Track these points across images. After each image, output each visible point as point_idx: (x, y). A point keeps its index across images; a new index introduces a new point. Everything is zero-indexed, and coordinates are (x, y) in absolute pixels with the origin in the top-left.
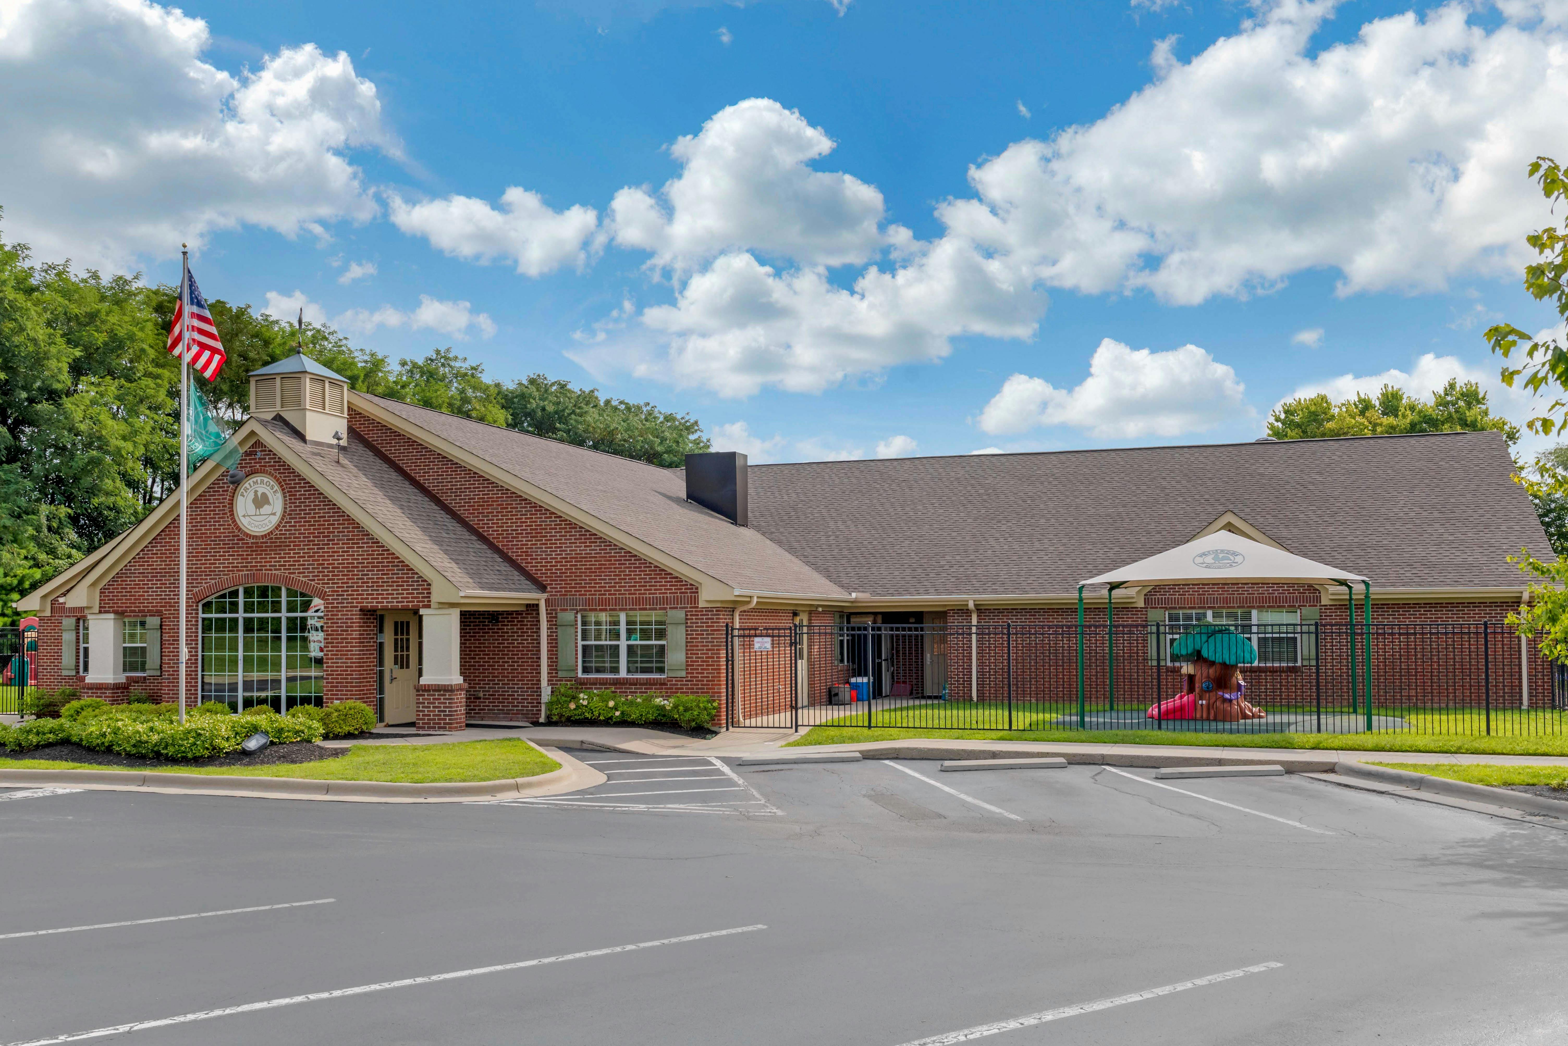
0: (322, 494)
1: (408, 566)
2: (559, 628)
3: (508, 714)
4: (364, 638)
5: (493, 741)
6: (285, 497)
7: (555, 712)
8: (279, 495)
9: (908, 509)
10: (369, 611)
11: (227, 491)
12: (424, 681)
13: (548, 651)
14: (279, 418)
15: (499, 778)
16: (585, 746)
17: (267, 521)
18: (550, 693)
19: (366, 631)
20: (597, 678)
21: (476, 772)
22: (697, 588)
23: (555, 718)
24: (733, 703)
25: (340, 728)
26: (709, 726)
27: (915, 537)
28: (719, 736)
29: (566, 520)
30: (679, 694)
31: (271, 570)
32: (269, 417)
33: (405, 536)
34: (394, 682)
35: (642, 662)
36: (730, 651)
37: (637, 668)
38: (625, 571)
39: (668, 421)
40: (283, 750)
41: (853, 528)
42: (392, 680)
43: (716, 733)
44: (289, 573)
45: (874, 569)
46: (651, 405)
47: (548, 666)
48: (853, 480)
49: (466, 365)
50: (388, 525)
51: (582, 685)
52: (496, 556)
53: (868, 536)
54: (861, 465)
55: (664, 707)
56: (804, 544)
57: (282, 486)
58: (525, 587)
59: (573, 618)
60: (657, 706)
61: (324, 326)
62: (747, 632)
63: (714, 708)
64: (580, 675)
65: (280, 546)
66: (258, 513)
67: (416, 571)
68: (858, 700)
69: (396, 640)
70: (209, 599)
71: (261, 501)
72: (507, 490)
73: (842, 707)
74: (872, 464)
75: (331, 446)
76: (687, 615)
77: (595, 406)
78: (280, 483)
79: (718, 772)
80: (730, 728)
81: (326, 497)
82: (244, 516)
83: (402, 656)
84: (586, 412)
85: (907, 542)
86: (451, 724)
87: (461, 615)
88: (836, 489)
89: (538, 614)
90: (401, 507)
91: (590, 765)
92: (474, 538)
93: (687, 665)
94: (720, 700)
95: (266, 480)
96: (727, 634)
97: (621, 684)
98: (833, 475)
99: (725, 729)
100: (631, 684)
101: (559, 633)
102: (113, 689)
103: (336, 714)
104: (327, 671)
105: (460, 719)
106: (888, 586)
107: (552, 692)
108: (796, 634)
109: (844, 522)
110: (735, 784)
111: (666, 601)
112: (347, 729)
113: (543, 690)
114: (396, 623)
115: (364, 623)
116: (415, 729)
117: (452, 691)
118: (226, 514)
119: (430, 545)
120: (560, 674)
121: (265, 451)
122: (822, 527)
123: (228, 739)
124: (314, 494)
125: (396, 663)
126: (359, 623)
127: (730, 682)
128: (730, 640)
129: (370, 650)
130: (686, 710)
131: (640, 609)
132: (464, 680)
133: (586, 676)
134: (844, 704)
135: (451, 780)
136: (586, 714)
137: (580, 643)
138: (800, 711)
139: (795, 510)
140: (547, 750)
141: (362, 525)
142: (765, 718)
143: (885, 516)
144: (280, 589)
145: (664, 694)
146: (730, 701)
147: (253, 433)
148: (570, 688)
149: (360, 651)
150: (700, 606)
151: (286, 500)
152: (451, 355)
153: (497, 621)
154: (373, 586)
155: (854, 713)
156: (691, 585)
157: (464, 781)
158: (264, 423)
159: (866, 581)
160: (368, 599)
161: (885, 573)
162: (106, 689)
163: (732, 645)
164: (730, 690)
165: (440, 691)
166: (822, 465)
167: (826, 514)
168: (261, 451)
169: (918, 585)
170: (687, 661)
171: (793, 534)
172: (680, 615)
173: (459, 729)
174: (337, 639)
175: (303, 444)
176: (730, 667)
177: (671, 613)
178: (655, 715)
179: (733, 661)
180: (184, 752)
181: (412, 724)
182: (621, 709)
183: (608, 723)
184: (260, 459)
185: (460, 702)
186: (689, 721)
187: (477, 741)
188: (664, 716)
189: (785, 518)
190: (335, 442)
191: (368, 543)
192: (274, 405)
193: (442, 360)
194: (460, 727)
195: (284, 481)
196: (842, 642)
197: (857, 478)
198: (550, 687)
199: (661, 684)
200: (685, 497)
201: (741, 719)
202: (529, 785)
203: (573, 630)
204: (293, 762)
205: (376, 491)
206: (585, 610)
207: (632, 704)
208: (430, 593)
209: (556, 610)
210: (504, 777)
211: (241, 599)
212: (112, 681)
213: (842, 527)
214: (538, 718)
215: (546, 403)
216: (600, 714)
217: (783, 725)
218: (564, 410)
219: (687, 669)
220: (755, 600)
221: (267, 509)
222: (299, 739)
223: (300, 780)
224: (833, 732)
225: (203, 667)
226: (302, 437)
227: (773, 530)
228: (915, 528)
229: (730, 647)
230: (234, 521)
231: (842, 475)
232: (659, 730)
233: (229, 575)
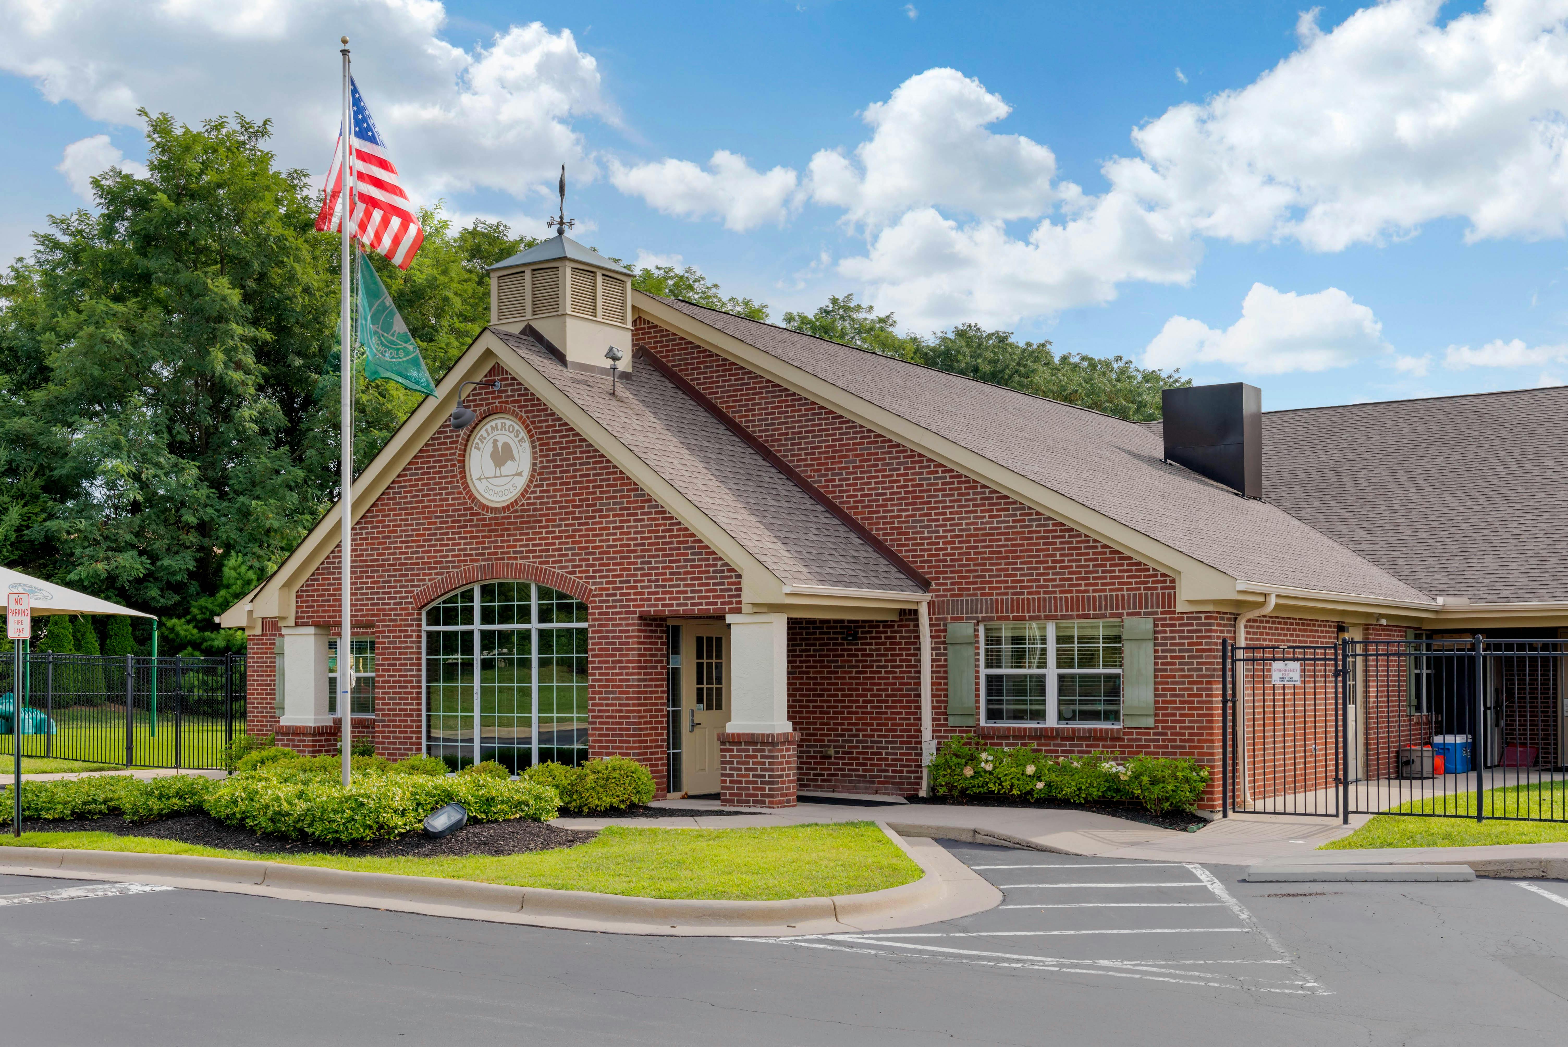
0: (584, 440)
1: (707, 547)
2: (949, 647)
3: (871, 783)
4: (645, 661)
5: (828, 825)
6: (534, 447)
7: (942, 781)
8: (527, 445)
9: (1528, 466)
10: (655, 619)
11: (457, 442)
12: (732, 728)
13: (933, 684)
14: (530, 332)
15: (807, 894)
16: (980, 839)
17: (510, 486)
18: (934, 751)
19: (650, 649)
20: (1009, 728)
21: (772, 882)
22: (1173, 581)
23: (942, 791)
24: (1234, 771)
25: (599, 799)
26: (1194, 809)
27: (1544, 508)
28: (1209, 826)
29: (960, 476)
30: (1140, 756)
31: (516, 558)
32: (516, 329)
33: (705, 501)
34: (697, 730)
35: (1081, 702)
36: (1229, 686)
37: (1074, 711)
38: (1054, 555)
39: (1147, 382)
40: (487, 832)
41: (1434, 497)
42: (694, 726)
43: (1205, 821)
44: (541, 563)
45: (1474, 560)
46: (1124, 359)
47: (933, 708)
48: (1434, 426)
49: (873, 316)
50: (678, 484)
51: (987, 738)
52: (852, 535)
53: (1461, 509)
54: (1446, 404)
55: (1116, 776)
56: (1353, 524)
57: (529, 431)
58: (896, 582)
59: (970, 631)
60: (1105, 775)
61: (688, 271)
62: (1258, 655)
63: (1202, 780)
64: (983, 723)
65: (528, 522)
66: (498, 474)
67: (720, 555)
68: (1446, 771)
69: (700, 666)
70: (434, 604)
71: (502, 456)
72: (870, 431)
73: (1417, 783)
74: (1464, 401)
75: (603, 371)
76: (1155, 626)
77: (1047, 364)
78: (527, 427)
79: (1205, 894)
80: (1230, 813)
81: (591, 445)
82: (479, 479)
83: (710, 690)
84: (1034, 371)
85: (1529, 517)
86: (772, 796)
87: (788, 623)
88: (1406, 441)
89: (917, 626)
90: (706, 461)
91: (979, 873)
92: (820, 508)
93: (1157, 709)
94: (1212, 767)
95: (508, 423)
96: (1224, 657)
97: (1047, 737)
98: (1400, 421)
99: (1220, 815)
100: (1064, 738)
101: (950, 657)
102: (314, 735)
103: (592, 777)
104: (594, 711)
105: (788, 788)
106: (1499, 586)
107: (938, 749)
108: (1345, 656)
109: (1420, 489)
110: (1236, 921)
111: (1121, 602)
112: (608, 800)
113: (925, 746)
114: (700, 640)
115: (645, 637)
116: (719, 802)
117: (773, 744)
118: (455, 476)
119: (744, 515)
120: (952, 721)
121: (507, 379)
122: (1382, 498)
123: (403, 813)
124: (574, 441)
125: (700, 700)
126: (639, 637)
127: (1229, 737)
128: (1229, 666)
129: (657, 680)
130: (1154, 782)
131: (1079, 617)
132: (795, 729)
133: (991, 725)
134: (1421, 778)
135: (723, 895)
136: (991, 785)
137: (983, 672)
138: (1352, 788)
139: (1338, 474)
140: (911, 844)
141: (641, 486)
142: (1290, 798)
143: (1490, 479)
144: (528, 587)
145: (1117, 754)
146: (1229, 768)
147: (488, 353)
148: (965, 744)
149: (639, 680)
150: (1178, 610)
151: (535, 453)
152: (852, 305)
153: (855, 637)
154: (657, 580)
155: (1439, 793)
156: (1163, 575)
157: (746, 896)
158: (505, 337)
159: (1460, 579)
160: (650, 599)
161: (1495, 566)
162: (305, 735)
163: (1233, 676)
164: (1229, 749)
165: (756, 743)
166: (1381, 407)
167: (1390, 479)
168: (502, 380)
169: (1553, 584)
170: (1156, 702)
171: (1336, 509)
172: (1145, 625)
173: (788, 804)
174: (607, 662)
175: (560, 368)
176: (1229, 711)
177: (1128, 622)
178: (1103, 789)
179: (1234, 703)
180: (337, 832)
181: (716, 796)
182: (1046, 778)
183: (1026, 800)
184: (500, 391)
185: (788, 763)
186: (1159, 800)
187: (803, 826)
188: (1118, 790)
189: (1322, 486)
190: (608, 363)
191: (650, 513)
192: (522, 312)
193: (841, 312)
194: (788, 801)
195: (533, 422)
196: (1418, 677)
197: (1440, 423)
198: (935, 741)
199: (1113, 739)
200: (1162, 457)
201: (1249, 799)
202: (857, 909)
203: (971, 651)
204: (498, 852)
205: (668, 436)
206: (991, 619)
207: (1063, 770)
208: (740, 590)
209: (945, 619)
210: (816, 893)
211: (477, 604)
212: (312, 724)
213: (1417, 497)
214: (917, 790)
215: (979, 361)
216: (1012, 786)
217: (1321, 810)
218: (1003, 371)
219: (1156, 715)
220: (1273, 601)
221: (509, 467)
222: (518, 816)
223: (484, 885)
224: (1411, 825)
225: (428, 703)
226: (558, 356)
227: (1303, 504)
228: (1543, 495)
229: (1229, 679)
230: (466, 487)
231: (1416, 419)
232: (1108, 813)
233: (460, 567)
